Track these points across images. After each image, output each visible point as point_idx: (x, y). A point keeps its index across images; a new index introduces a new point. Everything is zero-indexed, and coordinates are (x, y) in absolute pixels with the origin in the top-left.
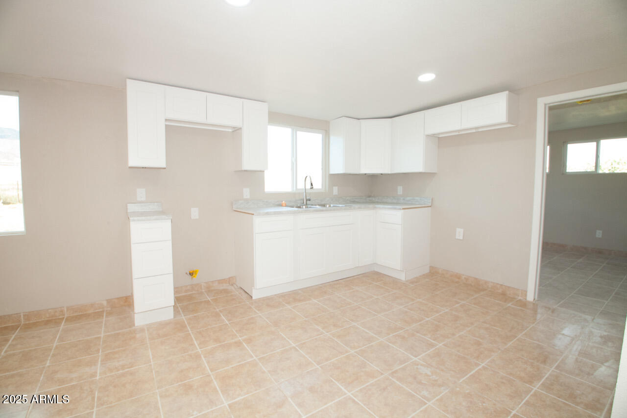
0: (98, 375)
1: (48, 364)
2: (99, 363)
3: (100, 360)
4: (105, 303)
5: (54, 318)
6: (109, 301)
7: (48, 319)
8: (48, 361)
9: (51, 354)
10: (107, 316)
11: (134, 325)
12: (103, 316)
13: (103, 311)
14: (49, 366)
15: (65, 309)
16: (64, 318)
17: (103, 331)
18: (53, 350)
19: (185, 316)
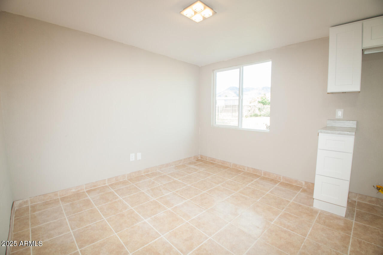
0: (274, 221)
1: (258, 201)
2: (279, 216)
3: (280, 214)
4: (304, 183)
5: (276, 179)
6: (306, 183)
7: (273, 178)
8: (259, 199)
9: (263, 196)
10: (301, 191)
11: (313, 206)
12: (299, 190)
13: (301, 187)
14: (258, 202)
15: (282, 177)
16: (280, 181)
17: (293, 199)
18: (265, 195)
19: (355, 220)
